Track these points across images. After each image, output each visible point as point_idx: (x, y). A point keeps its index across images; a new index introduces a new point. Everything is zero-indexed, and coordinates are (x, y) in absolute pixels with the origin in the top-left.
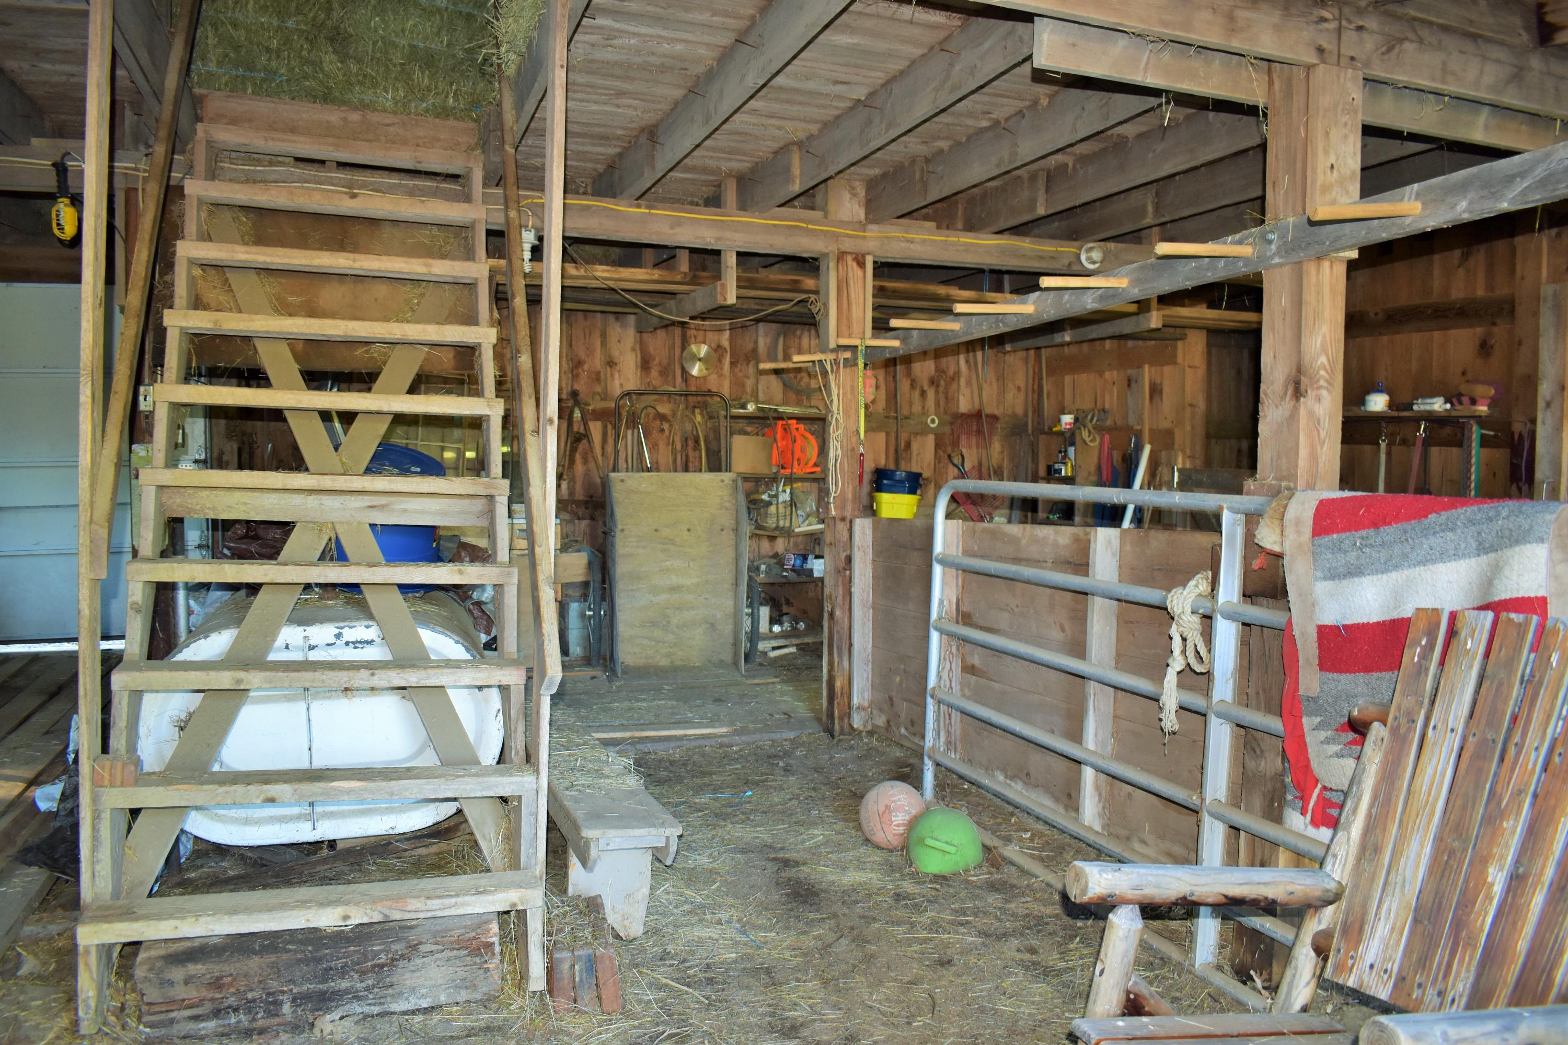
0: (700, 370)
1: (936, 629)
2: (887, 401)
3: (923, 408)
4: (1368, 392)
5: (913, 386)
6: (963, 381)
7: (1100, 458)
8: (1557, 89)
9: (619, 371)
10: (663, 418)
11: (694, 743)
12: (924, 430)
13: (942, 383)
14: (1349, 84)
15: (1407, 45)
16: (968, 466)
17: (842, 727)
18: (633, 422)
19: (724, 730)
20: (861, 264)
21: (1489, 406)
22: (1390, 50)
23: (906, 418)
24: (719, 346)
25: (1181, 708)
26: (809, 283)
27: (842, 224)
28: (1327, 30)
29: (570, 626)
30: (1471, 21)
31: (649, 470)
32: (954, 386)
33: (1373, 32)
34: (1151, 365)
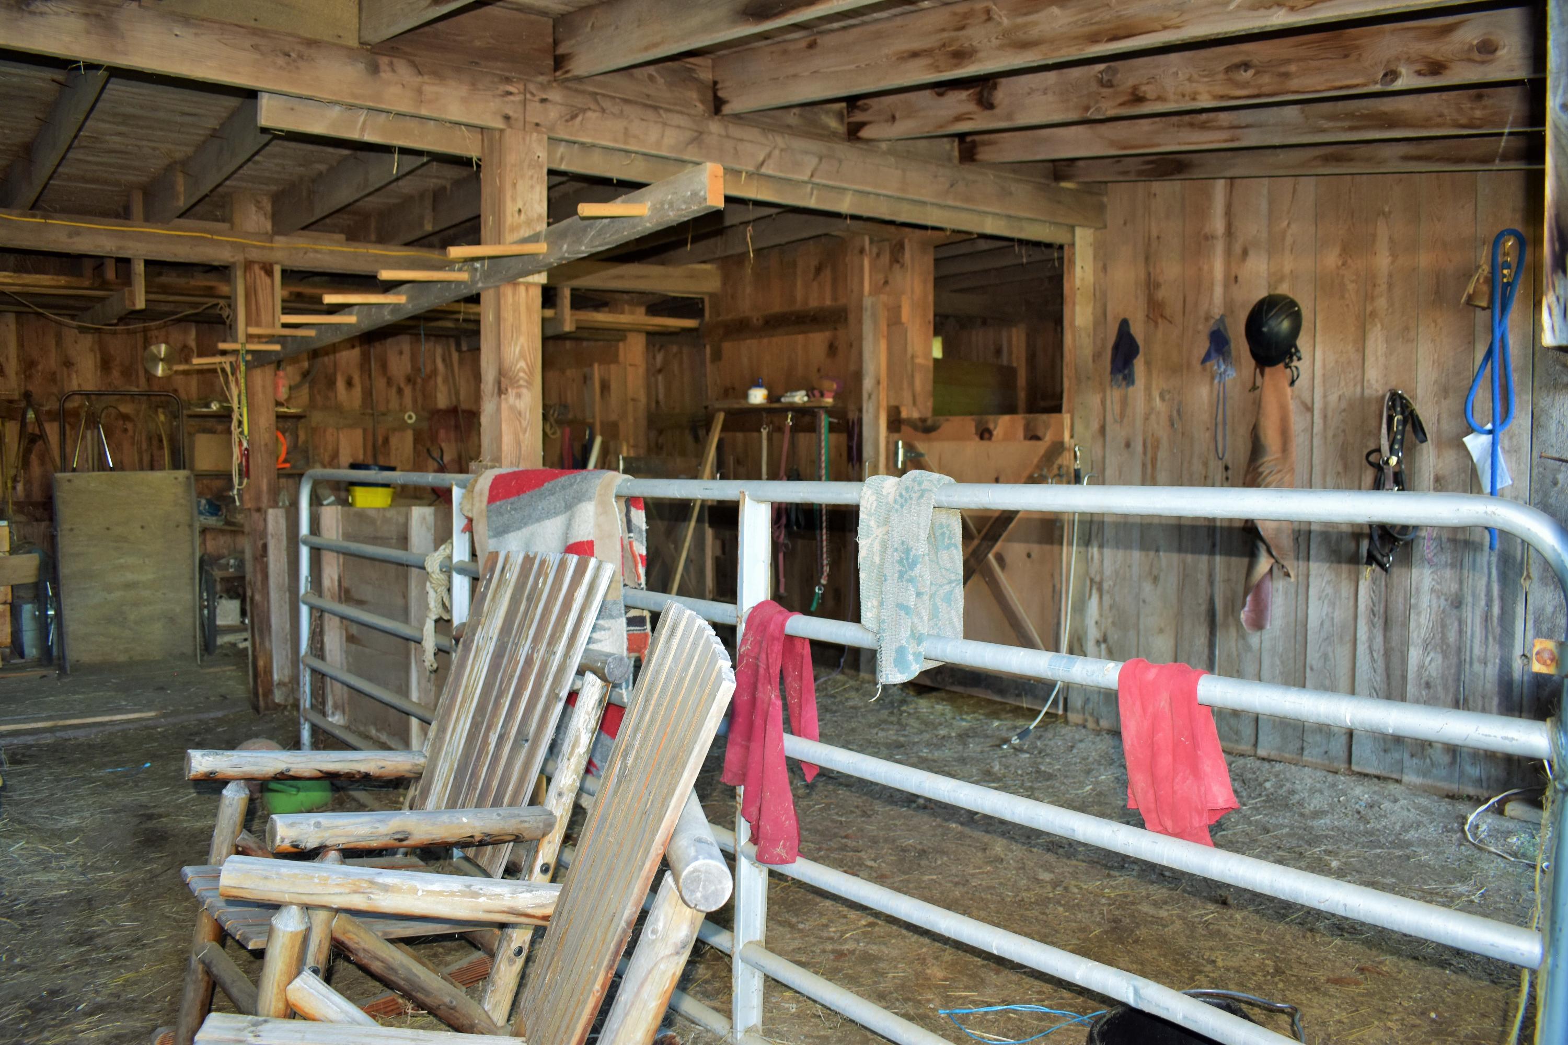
0: (163, 370)
1: (305, 603)
2: (364, 400)
3: (401, 405)
4: (750, 388)
5: (389, 382)
6: (440, 380)
7: (562, 449)
8: (735, 149)
9: (77, 372)
10: (126, 417)
11: (118, 728)
12: (403, 426)
13: (419, 381)
14: (535, 145)
15: (589, 114)
16: (447, 458)
17: (266, 703)
18: (93, 421)
19: (152, 714)
20: (269, 273)
21: (834, 398)
22: (574, 117)
23: (384, 414)
24: (185, 346)
25: (440, 650)
26: (224, 289)
27: (247, 235)
28: (513, 102)
29: (24, 628)
30: (648, 96)
31: (111, 469)
32: (432, 382)
33: (556, 103)
34: (600, 364)
